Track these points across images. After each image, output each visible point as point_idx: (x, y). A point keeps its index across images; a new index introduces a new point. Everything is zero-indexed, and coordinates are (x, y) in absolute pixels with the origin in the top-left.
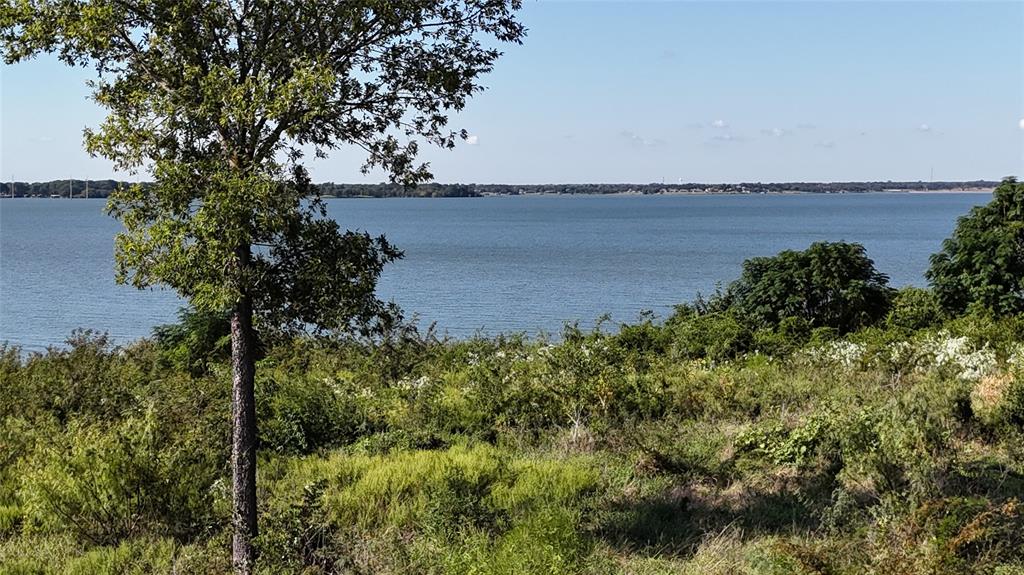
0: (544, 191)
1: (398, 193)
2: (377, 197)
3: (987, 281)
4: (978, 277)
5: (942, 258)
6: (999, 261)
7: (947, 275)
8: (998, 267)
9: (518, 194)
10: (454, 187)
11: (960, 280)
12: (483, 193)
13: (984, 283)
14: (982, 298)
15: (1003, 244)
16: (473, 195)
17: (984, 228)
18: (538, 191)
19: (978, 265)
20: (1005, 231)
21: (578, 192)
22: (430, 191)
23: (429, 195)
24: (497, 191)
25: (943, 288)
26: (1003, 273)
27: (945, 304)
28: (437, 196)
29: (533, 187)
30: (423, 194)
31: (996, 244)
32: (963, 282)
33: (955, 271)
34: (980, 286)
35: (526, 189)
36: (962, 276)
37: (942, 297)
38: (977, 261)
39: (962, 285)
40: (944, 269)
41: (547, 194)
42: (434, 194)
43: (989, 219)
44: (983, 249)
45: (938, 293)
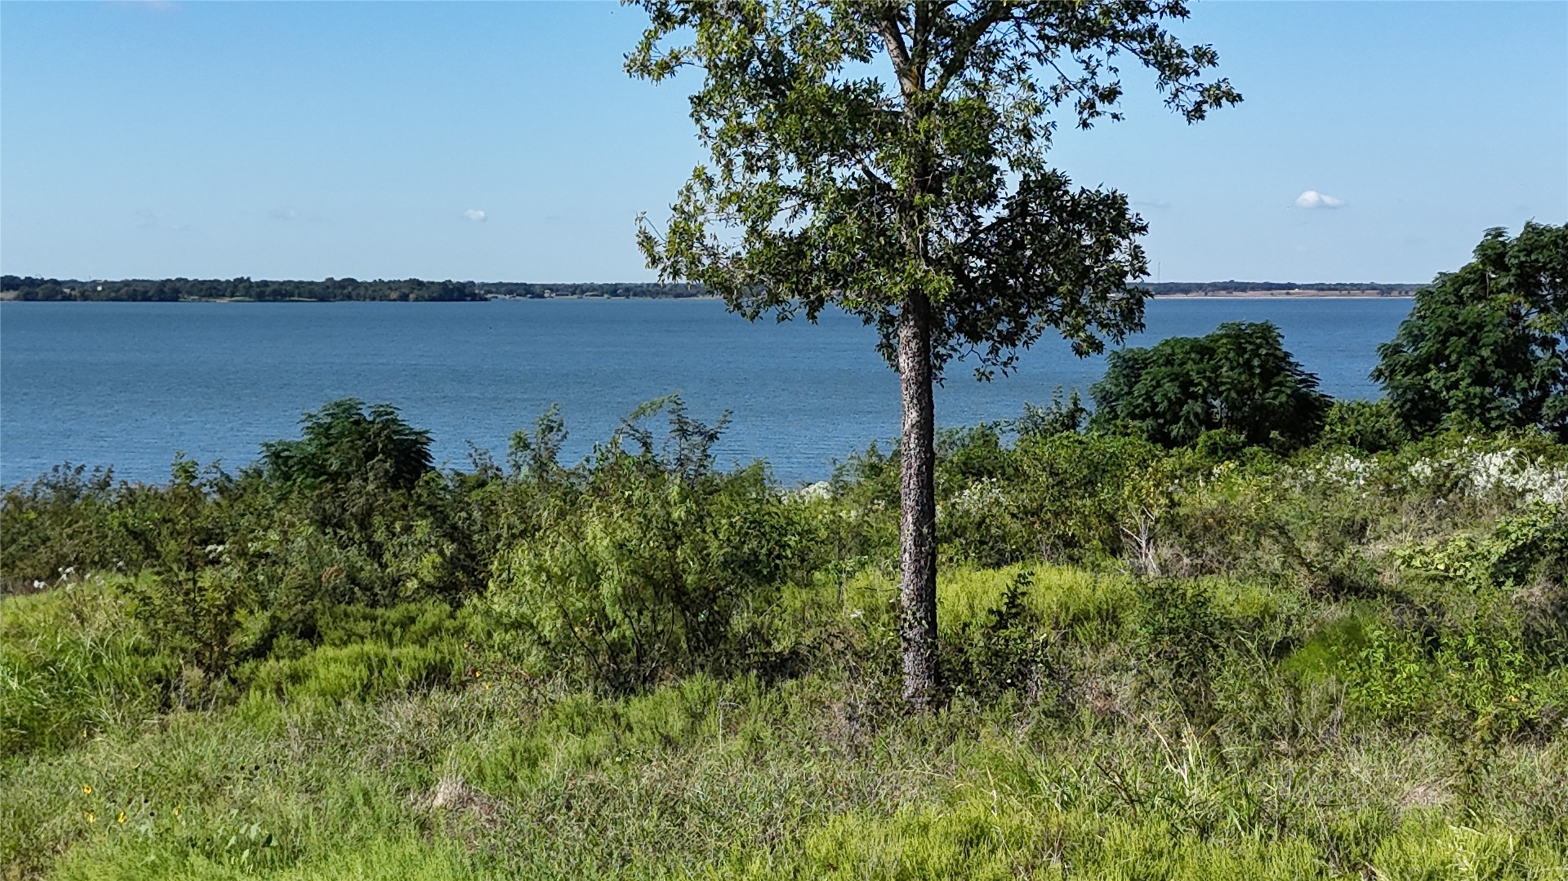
0: (583, 292)
1: (354, 294)
2: (322, 300)
3: (1468, 381)
4: (1453, 376)
5: (1397, 349)
6: (1485, 352)
7: (1408, 372)
8: (1483, 360)
9: (542, 297)
10: (445, 285)
11: (1428, 381)
12: (489, 296)
13: (1463, 384)
14: (1462, 406)
15: (1490, 327)
16: (474, 297)
17: (1461, 301)
18: (573, 293)
19: (1454, 357)
20: (1492, 308)
21: (635, 295)
22: (406, 291)
23: (404, 298)
24: (510, 292)
25: (1405, 392)
26: (1492, 368)
27: (1406, 417)
28: (417, 300)
29: (566, 287)
30: (394, 295)
31: (1480, 327)
32: (1432, 384)
33: (1421, 367)
34: (1457, 388)
35: (555, 289)
36: (1429, 375)
37: (1401, 407)
38: (1452, 352)
39: (1429, 388)
40: (1403, 365)
41: (587, 299)
42: (412, 296)
43: (1467, 291)
44: (1461, 334)
45: (1395, 401)
